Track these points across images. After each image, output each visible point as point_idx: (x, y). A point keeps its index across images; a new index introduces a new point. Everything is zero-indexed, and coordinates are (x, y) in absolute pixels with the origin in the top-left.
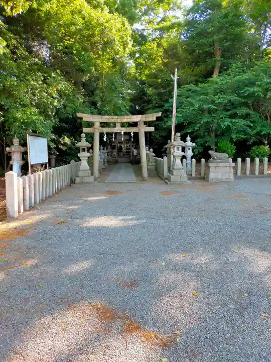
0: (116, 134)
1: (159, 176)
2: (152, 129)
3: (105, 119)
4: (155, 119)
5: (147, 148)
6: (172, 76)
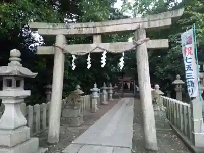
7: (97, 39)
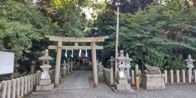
0: (74, 50)
1: (106, 82)
2: (102, 48)
3: (66, 40)
4: (104, 41)
5: (98, 61)
6: (115, 12)
7: (76, 44)
